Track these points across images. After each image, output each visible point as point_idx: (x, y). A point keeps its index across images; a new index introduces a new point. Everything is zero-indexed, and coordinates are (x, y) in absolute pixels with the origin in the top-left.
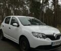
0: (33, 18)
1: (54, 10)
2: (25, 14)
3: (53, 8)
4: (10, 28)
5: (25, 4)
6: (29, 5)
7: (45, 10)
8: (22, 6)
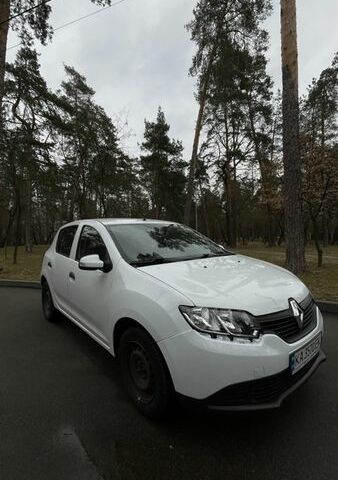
0: (167, 223)
1: (224, 195)
2: (139, 212)
3: (221, 190)
4: (72, 275)
5: (138, 182)
6: (148, 184)
7: (197, 197)
8: (127, 187)
